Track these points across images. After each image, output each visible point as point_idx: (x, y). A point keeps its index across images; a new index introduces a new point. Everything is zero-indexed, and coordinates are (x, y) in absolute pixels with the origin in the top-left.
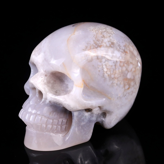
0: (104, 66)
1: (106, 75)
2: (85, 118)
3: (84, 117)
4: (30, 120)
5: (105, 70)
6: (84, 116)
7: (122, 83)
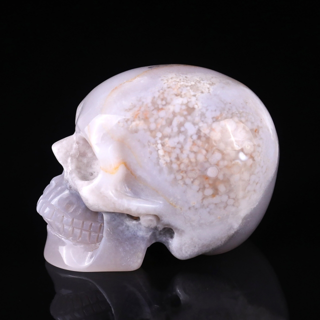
0: (160, 146)
1: (162, 162)
2: (127, 228)
3: (124, 227)
4: (45, 212)
5: (161, 152)
6: (125, 225)
7: (197, 182)
